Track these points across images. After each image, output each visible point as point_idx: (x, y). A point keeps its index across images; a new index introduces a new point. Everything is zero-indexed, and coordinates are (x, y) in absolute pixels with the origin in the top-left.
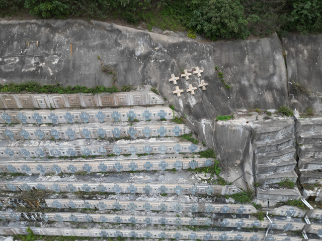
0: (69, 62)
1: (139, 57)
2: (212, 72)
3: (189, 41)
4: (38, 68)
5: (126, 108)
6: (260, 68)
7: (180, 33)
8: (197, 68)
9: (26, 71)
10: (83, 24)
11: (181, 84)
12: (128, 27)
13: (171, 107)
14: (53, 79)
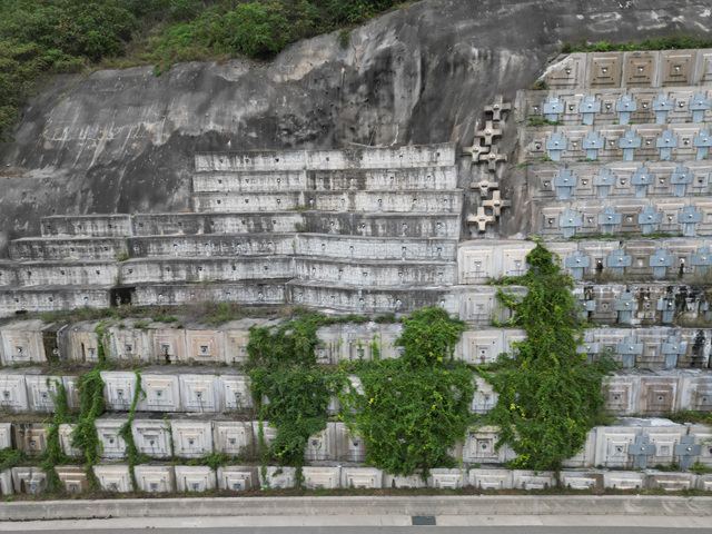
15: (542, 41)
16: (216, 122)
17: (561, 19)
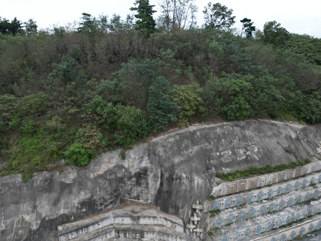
0: (264, 148)
1: (295, 139)
4: (247, 156)
5: (310, 175)
9: (240, 159)
10: (256, 122)
14: (261, 162)
15: (208, 168)
16: (65, 208)
17: (212, 155)
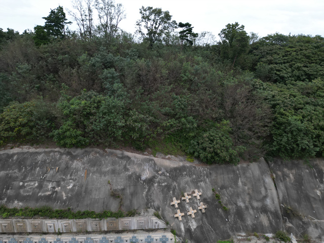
0: (82, 186)
1: (144, 181)
2: (209, 193)
3: (188, 164)
4: (54, 192)
5: (129, 233)
6: (253, 191)
7: (180, 157)
8: (196, 191)
9: (43, 195)
10: (98, 153)
11: (182, 207)
12: (137, 153)
13: (173, 231)
14: (65, 203)
